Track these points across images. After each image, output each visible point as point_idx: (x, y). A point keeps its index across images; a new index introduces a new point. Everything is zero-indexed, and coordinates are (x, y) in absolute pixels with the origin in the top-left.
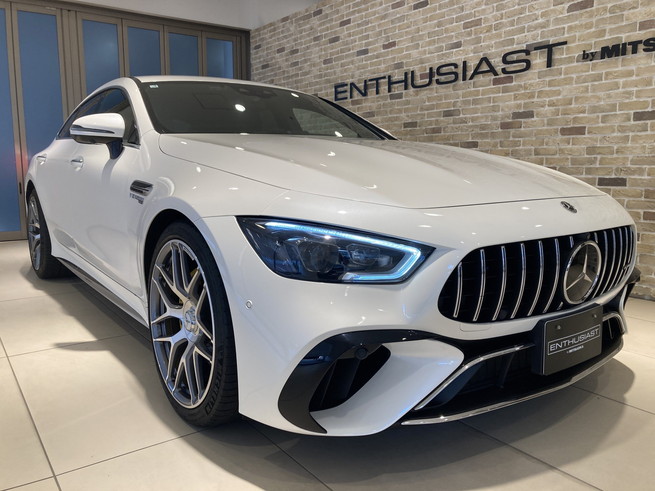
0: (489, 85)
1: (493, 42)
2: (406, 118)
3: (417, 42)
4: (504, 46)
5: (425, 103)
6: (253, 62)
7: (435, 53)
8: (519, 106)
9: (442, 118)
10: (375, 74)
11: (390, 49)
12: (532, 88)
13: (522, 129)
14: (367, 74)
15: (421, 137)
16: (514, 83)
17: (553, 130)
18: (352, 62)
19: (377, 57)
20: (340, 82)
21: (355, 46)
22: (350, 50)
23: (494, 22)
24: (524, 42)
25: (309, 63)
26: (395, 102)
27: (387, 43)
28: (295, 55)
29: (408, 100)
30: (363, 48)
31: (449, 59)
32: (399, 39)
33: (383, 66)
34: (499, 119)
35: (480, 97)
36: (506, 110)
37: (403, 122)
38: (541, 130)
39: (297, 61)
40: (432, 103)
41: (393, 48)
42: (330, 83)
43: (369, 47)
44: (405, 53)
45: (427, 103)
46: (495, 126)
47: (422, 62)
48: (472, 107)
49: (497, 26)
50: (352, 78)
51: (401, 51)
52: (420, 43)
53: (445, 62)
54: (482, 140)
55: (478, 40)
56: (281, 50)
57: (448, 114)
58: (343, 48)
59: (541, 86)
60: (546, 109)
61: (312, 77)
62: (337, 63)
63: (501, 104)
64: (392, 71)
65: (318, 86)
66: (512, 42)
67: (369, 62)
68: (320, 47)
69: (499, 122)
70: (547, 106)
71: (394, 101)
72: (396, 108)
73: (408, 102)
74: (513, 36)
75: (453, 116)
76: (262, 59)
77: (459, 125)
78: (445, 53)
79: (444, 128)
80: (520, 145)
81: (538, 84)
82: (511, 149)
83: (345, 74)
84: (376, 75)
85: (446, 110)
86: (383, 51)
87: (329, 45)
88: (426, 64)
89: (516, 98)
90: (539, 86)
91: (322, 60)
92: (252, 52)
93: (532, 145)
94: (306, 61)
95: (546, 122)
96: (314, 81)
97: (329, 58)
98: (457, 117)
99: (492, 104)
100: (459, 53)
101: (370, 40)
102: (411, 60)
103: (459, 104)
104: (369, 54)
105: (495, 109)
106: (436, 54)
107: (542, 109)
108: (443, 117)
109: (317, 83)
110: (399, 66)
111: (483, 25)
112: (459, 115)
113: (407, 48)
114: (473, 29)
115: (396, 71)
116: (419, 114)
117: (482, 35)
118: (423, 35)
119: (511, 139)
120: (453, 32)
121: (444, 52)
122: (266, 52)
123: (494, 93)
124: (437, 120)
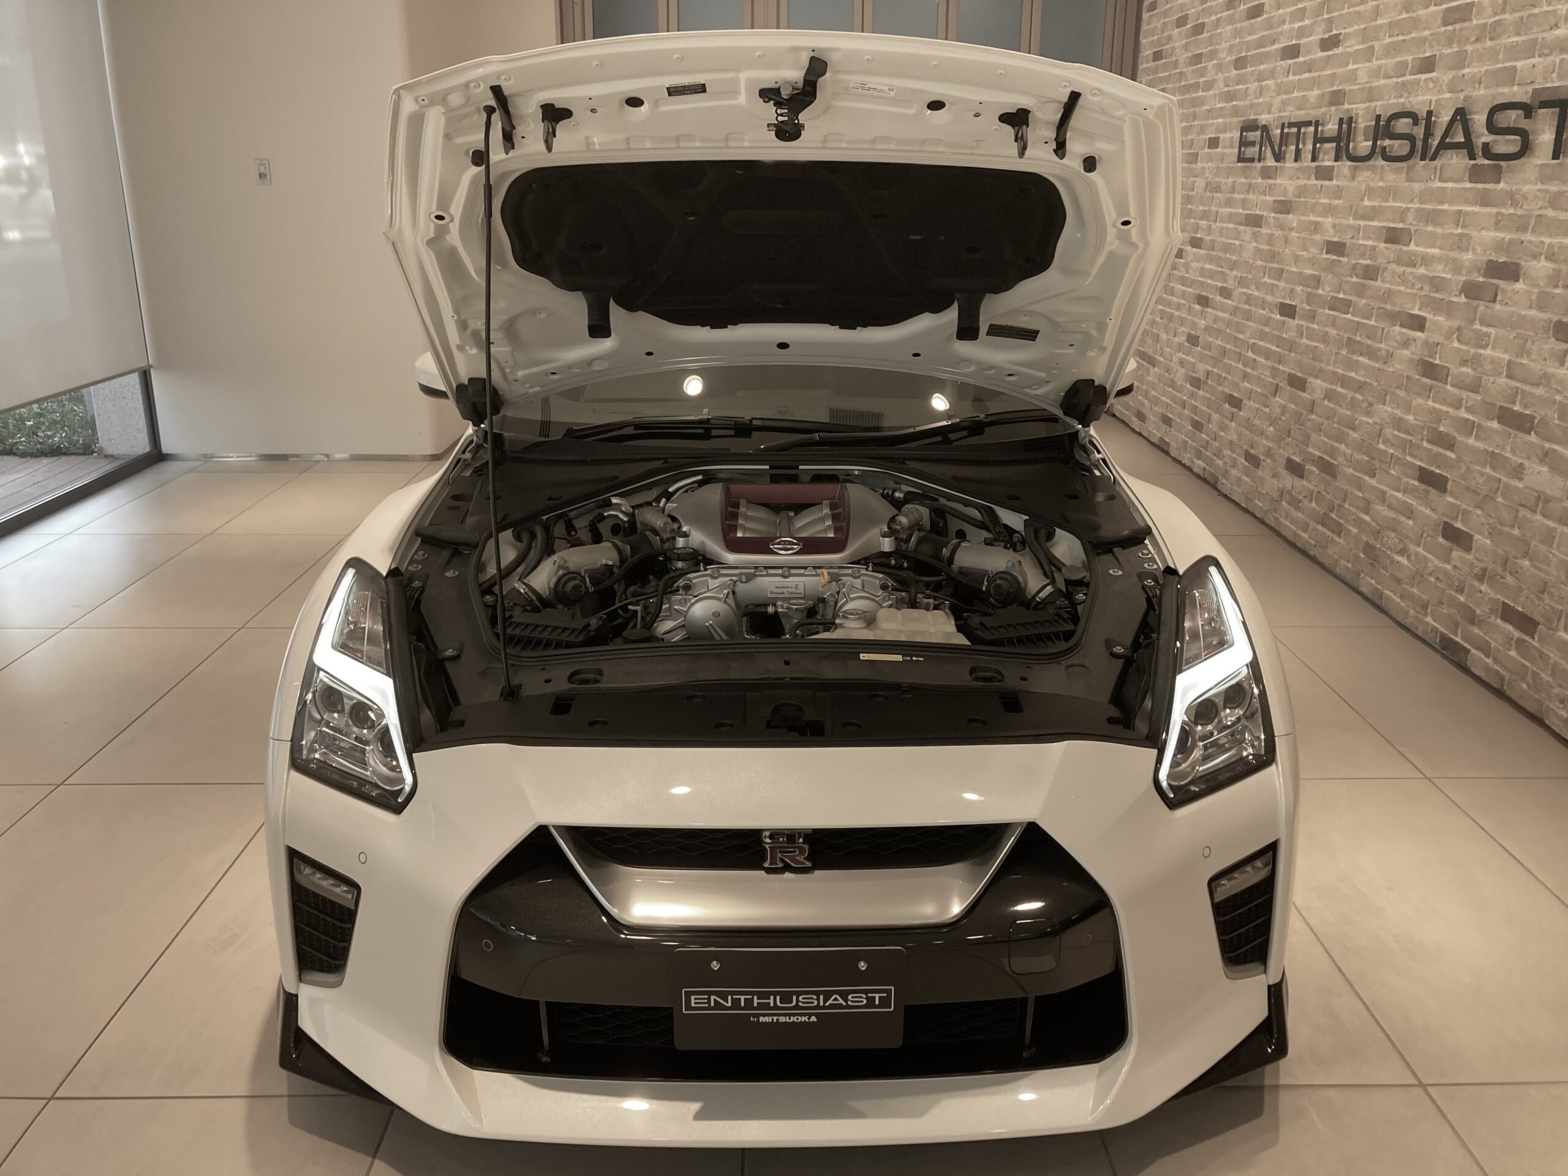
0: (1461, 180)
1: (1483, 69)
2: (1331, 231)
3: (1370, 44)
4: (1498, 86)
5: (1362, 200)
6: (1144, 41)
7: (1392, 77)
8: (1500, 246)
9: (1383, 245)
10: (1301, 110)
11: (1330, 53)
12: (1525, 207)
13: (1498, 306)
14: (1290, 108)
15: (1346, 282)
16: (1502, 185)
17: (1542, 322)
18: (1272, 74)
19: (1309, 67)
20: (1252, 117)
21: (1282, 33)
22: (1273, 43)
23: (1490, 17)
24: (1529, 81)
25: (1215, 62)
26: (1322, 186)
27: (1326, 36)
28: (1200, 37)
29: (1338, 186)
30: (1294, 42)
31: (1411, 99)
32: (1346, 31)
33: (1316, 92)
34: (1464, 272)
35: (1446, 207)
36: (1479, 250)
37: (1326, 238)
38: (1524, 317)
39: (1200, 51)
40: (1373, 204)
41: (1336, 51)
42: (1238, 116)
43: (1303, 41)
44: (1351, 67)
45: (1366, 203)
46: (1455, 289)
47: (1371, 95)
48: (1430, 229)
49: (1494, 30)
50: (1269, 113)
51: (1346, 59)
52: (1376, 44)
53: (1404, 104)
54: (1434, 315)
55: (1461, 60)
56: (1181, 22)
57: (1393, 237)
58: (1265, 33)
59: (1540, 204)
60: (1540, 265)
61: (1215, 95)
62: (1253, 69)
63: (1474, 234)
64: (1328, 109)
65: (1220, 120)
66: (1510, 76)
67: (1297, 77)
68: (1235, 26)
69: (1463, 278)
70: (1543, 257)
71: (1320, 182)
72: (1322, 201)
73: (1338, 193)
74: (1516, 60)
75: (1398, 243)
76: (1156, 38)
77: (1405, 268)
78: (1408, 81)
79: (1383, 272)
80: (1487, 346)
81: (1536, 197)
82: (1472, 351)
83: (1261, 100)
84: (1303, 112)
85: (1392, 225)
86: (1320, 54)
87: (1247, 23)
88: (1376, 103)
89: (1498, 223)
90: (1537, 204)
91: (1234, 58)
92: (1145, 16)
93: (1506, 352)
94: (1213, 54)
95: (1534, 297)
96: (1218, 106)
97: (1243, 54)
98: (1405, 248)
99: (1460, 231)
100: (1427, 86)
101: (1307, 22)
102: (1356, 87)
103: (1410, 217)
104: (1301, 59)
105: (1462, 243)
106: (1395, 80)
107: (1534, 263)
108: (1386, 242)
109: (1220, 113)
110: (1337, 98)
111: (1475, 22)
112: (1408, 245)
113: (1356, 57)
114: (1458, 26)
115: (1333, 109)
116: (1349, 227)
117: (1469, 48)
118: (1382, 25)
119: (1477, 326)
120: (1426, 28)
121: (1408, 78)
122: (1163, 21)
123: (1467, 202)
124: (1374, 248)
